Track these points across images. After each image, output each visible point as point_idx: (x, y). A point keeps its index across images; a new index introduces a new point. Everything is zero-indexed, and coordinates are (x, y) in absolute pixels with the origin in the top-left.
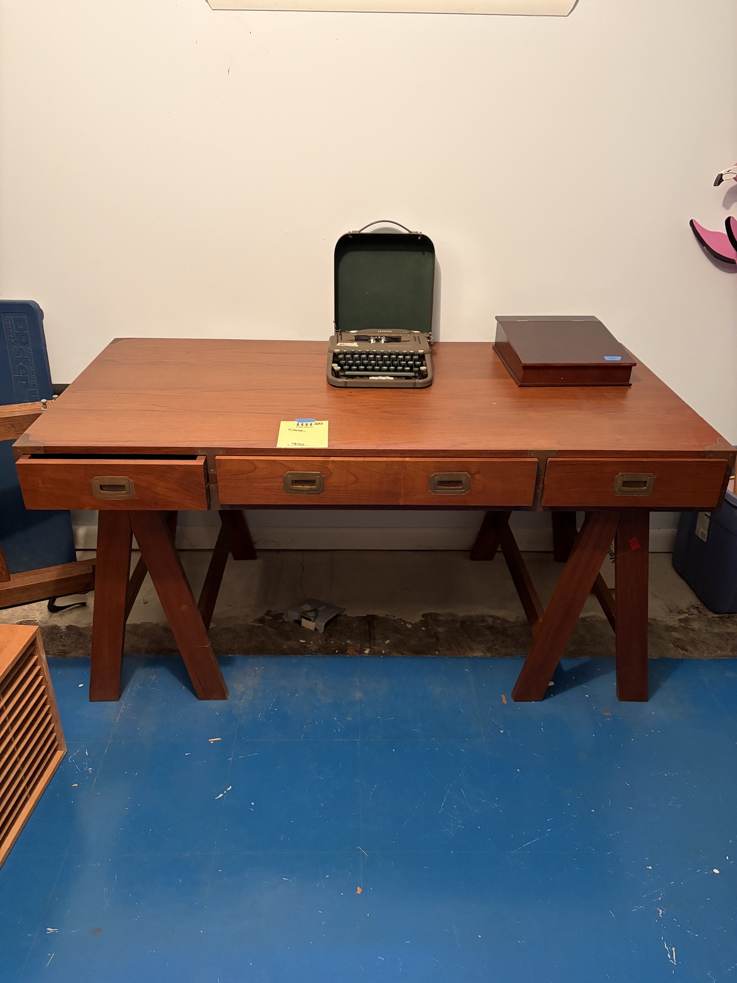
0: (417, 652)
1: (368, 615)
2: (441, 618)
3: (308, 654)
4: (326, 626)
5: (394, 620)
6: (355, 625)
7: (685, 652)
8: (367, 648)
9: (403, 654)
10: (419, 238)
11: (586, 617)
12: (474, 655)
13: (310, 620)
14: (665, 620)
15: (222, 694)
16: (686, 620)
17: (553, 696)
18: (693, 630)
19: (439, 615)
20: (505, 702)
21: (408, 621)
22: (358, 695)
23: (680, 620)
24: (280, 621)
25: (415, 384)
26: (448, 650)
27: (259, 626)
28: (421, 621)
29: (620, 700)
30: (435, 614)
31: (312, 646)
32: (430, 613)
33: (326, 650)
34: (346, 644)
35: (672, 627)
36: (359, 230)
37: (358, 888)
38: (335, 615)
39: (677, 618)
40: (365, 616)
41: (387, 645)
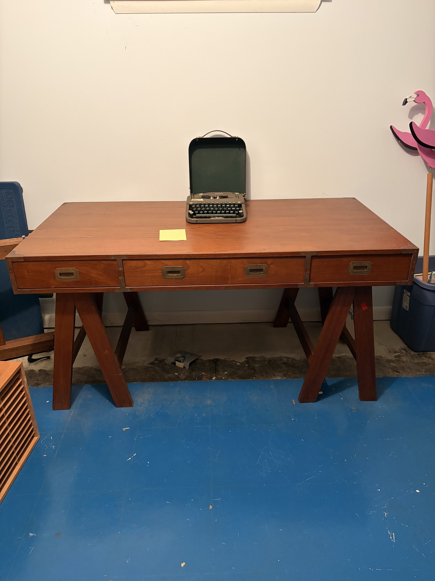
0: (243, 377)
1: (214, 359)
2: (257, 359)
3: (180, 381)
4: (190, 364)
5: (230, 361)
6: (207, 364)
7: (398, 373)
8: (214, 376)
9: (235, 379)
10: (237, 140)
11: (341, 356)
12: (276, 378)
13: (180, 362)
14: (387, 356)
15: (130, 403)
16: (399, 356)
17: (322, 399)
18: (403, 362)
19: (255, 357)
20: (294, 403)
21: (238, 361)
22: (209, 402)
23: (396, 357)
24: (163, 363)
25: (236, 220)
26: (261, 376)
27: (151, 367)
28: (245, 361)
29: (361, 400)
30: (253, 357)
31: (182, 376)
32: (250, 357)
33: (190, 378)
34: (202, 375)
35: (391, 360)
36: (202, 136)
37: (210, 506)
38: (195, 359)
39: (393, 355)
40: (213, 359)
41: (226, 374)
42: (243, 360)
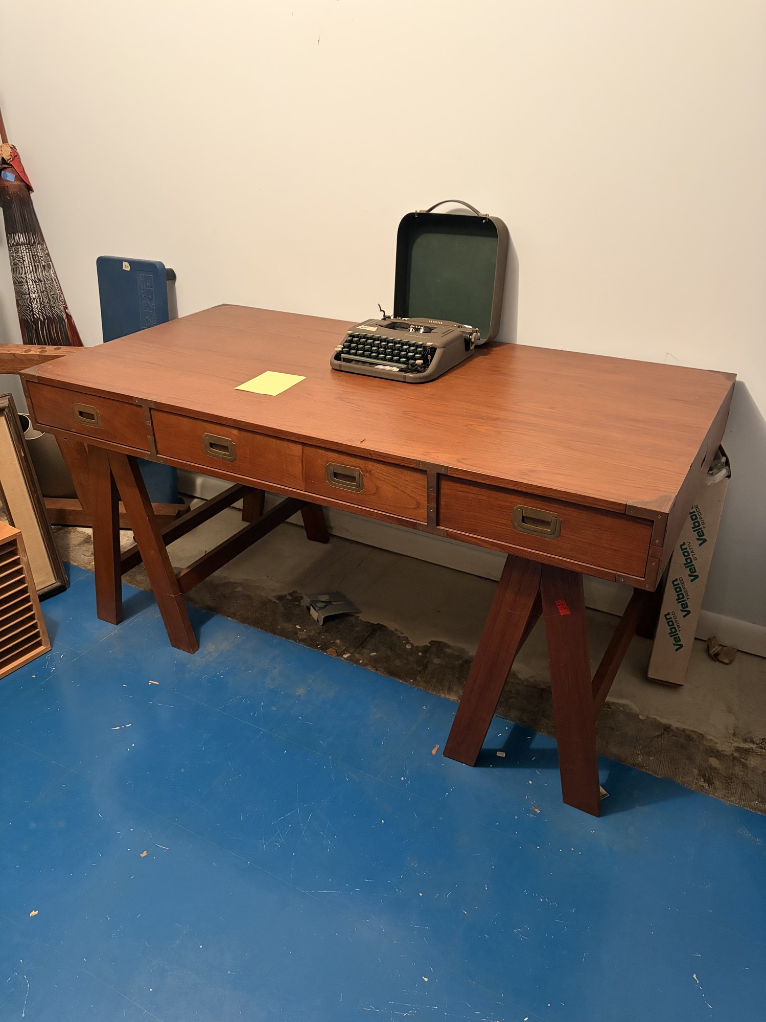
0: (392, 673)
1: (378, 624)
2: (448, 651)
3: (293, 640)
4: (327, 619)
5: (399, 637)
6: (357, 629)
7: (706, 785)
8: (349, 653)
9: (377, 670)
10: (484, 221)
12: (447, 696)
13: (315, 609)
14: (716, 740)
16: (747, 751)
17: (493, 767)
18: (745, 766)
19: (448, 646)
20: (434, 752)
21: (412, 642)
22: (300, 691)
25: (405, 377)
26: (425, 682)
28: (426, 646)
29: (564, 802)
31: (303, 635)
32: (440, 642)
33: (311, 642)
34: (334, 643)
35: (718, 751)
36: (427, 209)
37: (145, 852)
38: (342, 612)
39: (736, 744)
40: (375, 623)
41: (371, 656)
42: (425, 642)
